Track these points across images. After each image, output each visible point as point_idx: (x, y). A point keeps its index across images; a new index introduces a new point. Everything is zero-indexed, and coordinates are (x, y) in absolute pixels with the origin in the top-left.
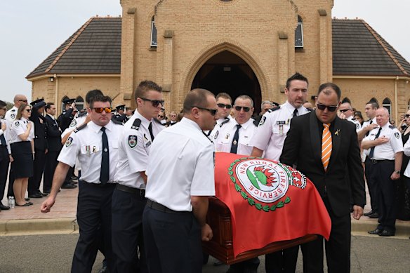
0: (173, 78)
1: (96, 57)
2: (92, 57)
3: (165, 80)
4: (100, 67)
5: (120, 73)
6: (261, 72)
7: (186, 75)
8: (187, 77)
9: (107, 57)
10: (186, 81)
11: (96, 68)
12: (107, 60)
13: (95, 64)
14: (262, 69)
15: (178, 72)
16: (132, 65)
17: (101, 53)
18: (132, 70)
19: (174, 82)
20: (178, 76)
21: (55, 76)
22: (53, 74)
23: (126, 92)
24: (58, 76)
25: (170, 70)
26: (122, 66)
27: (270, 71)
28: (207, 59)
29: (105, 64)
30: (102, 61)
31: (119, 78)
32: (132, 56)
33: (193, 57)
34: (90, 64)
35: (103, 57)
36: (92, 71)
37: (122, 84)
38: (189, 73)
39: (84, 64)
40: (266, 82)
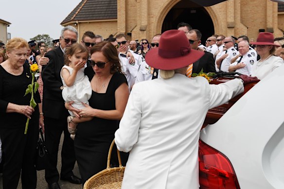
0: (149, 21)
1: (104, 8)
2: (101, 8)
3: (143, 22)
4: (106, 15)
5: (117, 19)
6: (214, 13)
7: (158, 18)
8: (159, 19)
9: (111, 7)
10: (158, 22)
11: (103, 15)
12: (111, 10)
13: (103, 13)
14: (214, 11)
15: (152, 16)
16: (124, 12)
17: (107, 5)
18: (124, 16)
19: (149, 23)
20: (152, 19)
21: (77, 22)
22: (76, 21)
23: (121, 31)
24: (79, 22)
25: (146, 15)
26: (118, 13)
27: (220, 11)
28: (173, 5)
29: (109, 12)
30: (108, 10)
31: (117, 21)
32: (124, 6)
33: (163, 4)
34: (100, 13)
35: (108, 7)
36: (101, 18)
37: (118, 26)
38: (160, 16)
39: (96, 13)
40: (217, 20)
